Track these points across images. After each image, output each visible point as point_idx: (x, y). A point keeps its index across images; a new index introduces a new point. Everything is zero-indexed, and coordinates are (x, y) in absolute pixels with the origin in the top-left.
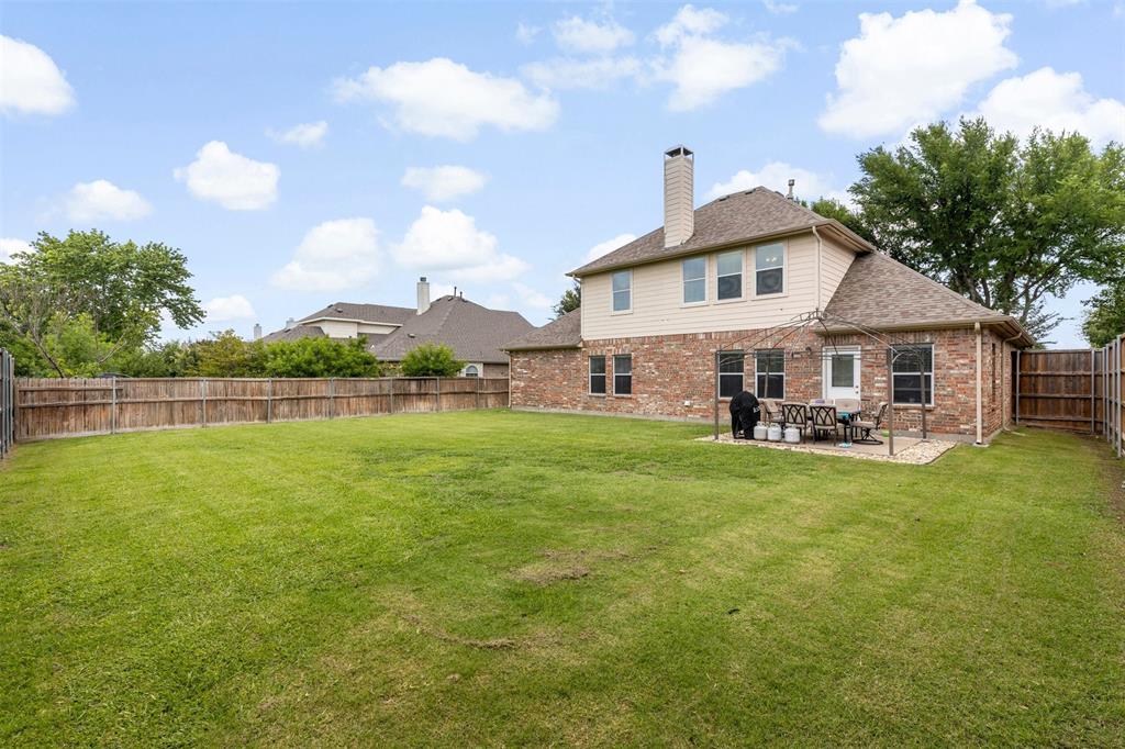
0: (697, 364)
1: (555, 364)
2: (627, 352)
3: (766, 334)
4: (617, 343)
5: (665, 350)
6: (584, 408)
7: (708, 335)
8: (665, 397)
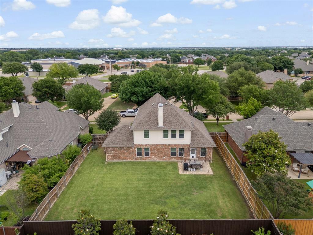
0: (166, 150)
1: (124, 149)
2: (148, 147)
3: (181, 145)
4: (146, 145)
5: (159, 147)
6: (135, 160)
7: (169, 145)
8: (159, 157)
